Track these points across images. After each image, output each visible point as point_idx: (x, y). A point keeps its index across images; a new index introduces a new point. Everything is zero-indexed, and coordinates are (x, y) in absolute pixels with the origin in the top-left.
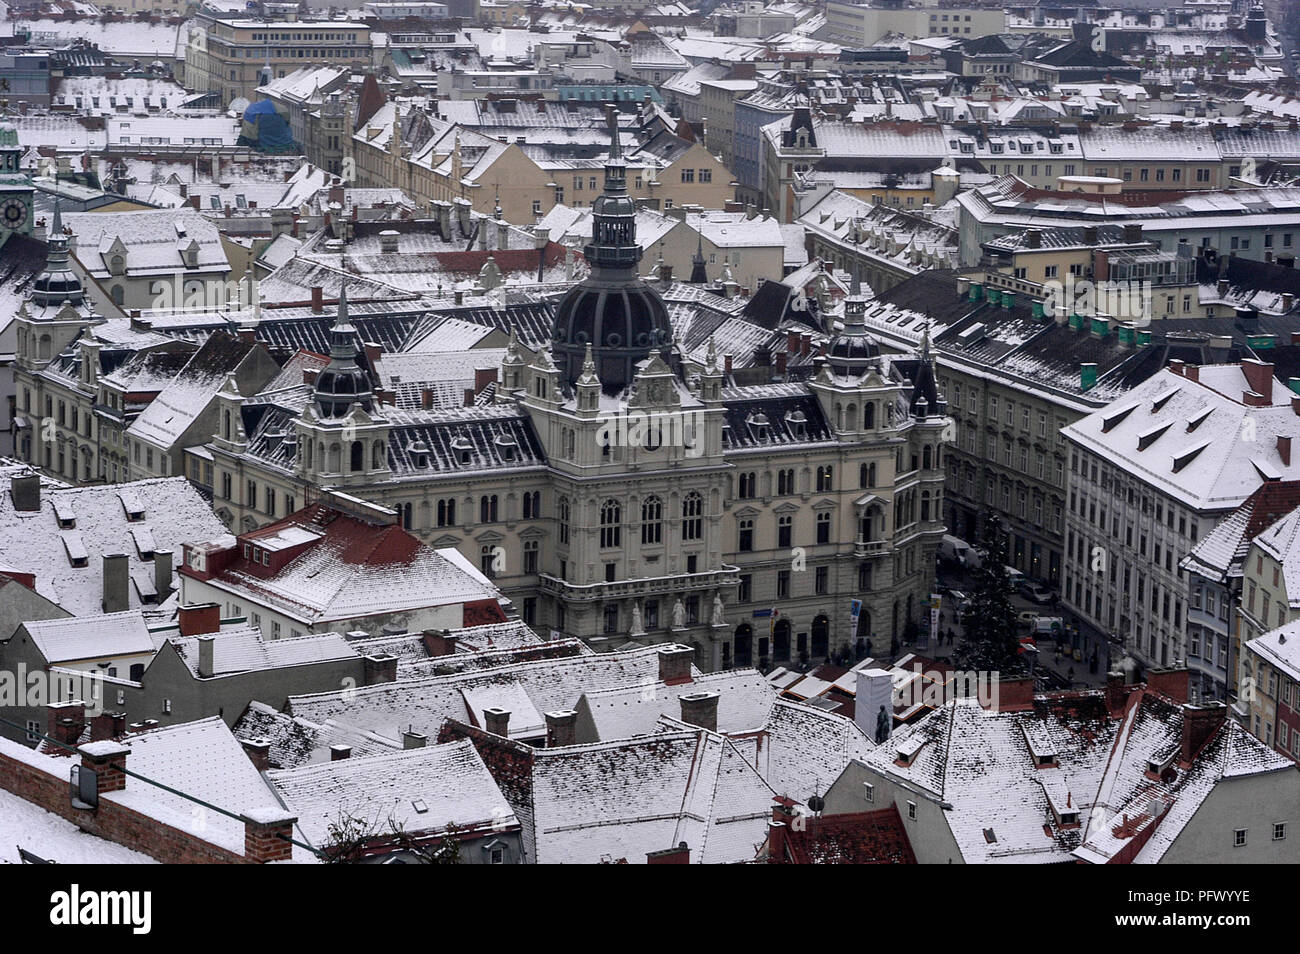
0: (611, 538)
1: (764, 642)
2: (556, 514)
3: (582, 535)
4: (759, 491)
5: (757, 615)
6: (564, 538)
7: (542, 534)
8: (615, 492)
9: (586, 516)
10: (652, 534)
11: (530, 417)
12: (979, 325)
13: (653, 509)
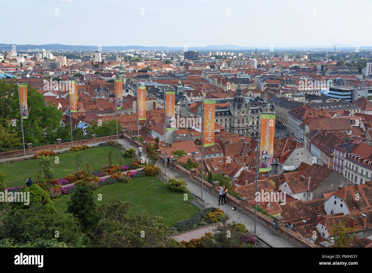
0: (238, 123)
1: (255, 134)
2: (233, 120)
3: (235, 123)
4: (255, 118)
5: (254, 131)
6: (234, 123)
7: (231, 123)
8: (239, 118)
9: (236, 121)
10: (243, 123)
11: (230, 110)
12: (280, 101)
13: (243, 120)
